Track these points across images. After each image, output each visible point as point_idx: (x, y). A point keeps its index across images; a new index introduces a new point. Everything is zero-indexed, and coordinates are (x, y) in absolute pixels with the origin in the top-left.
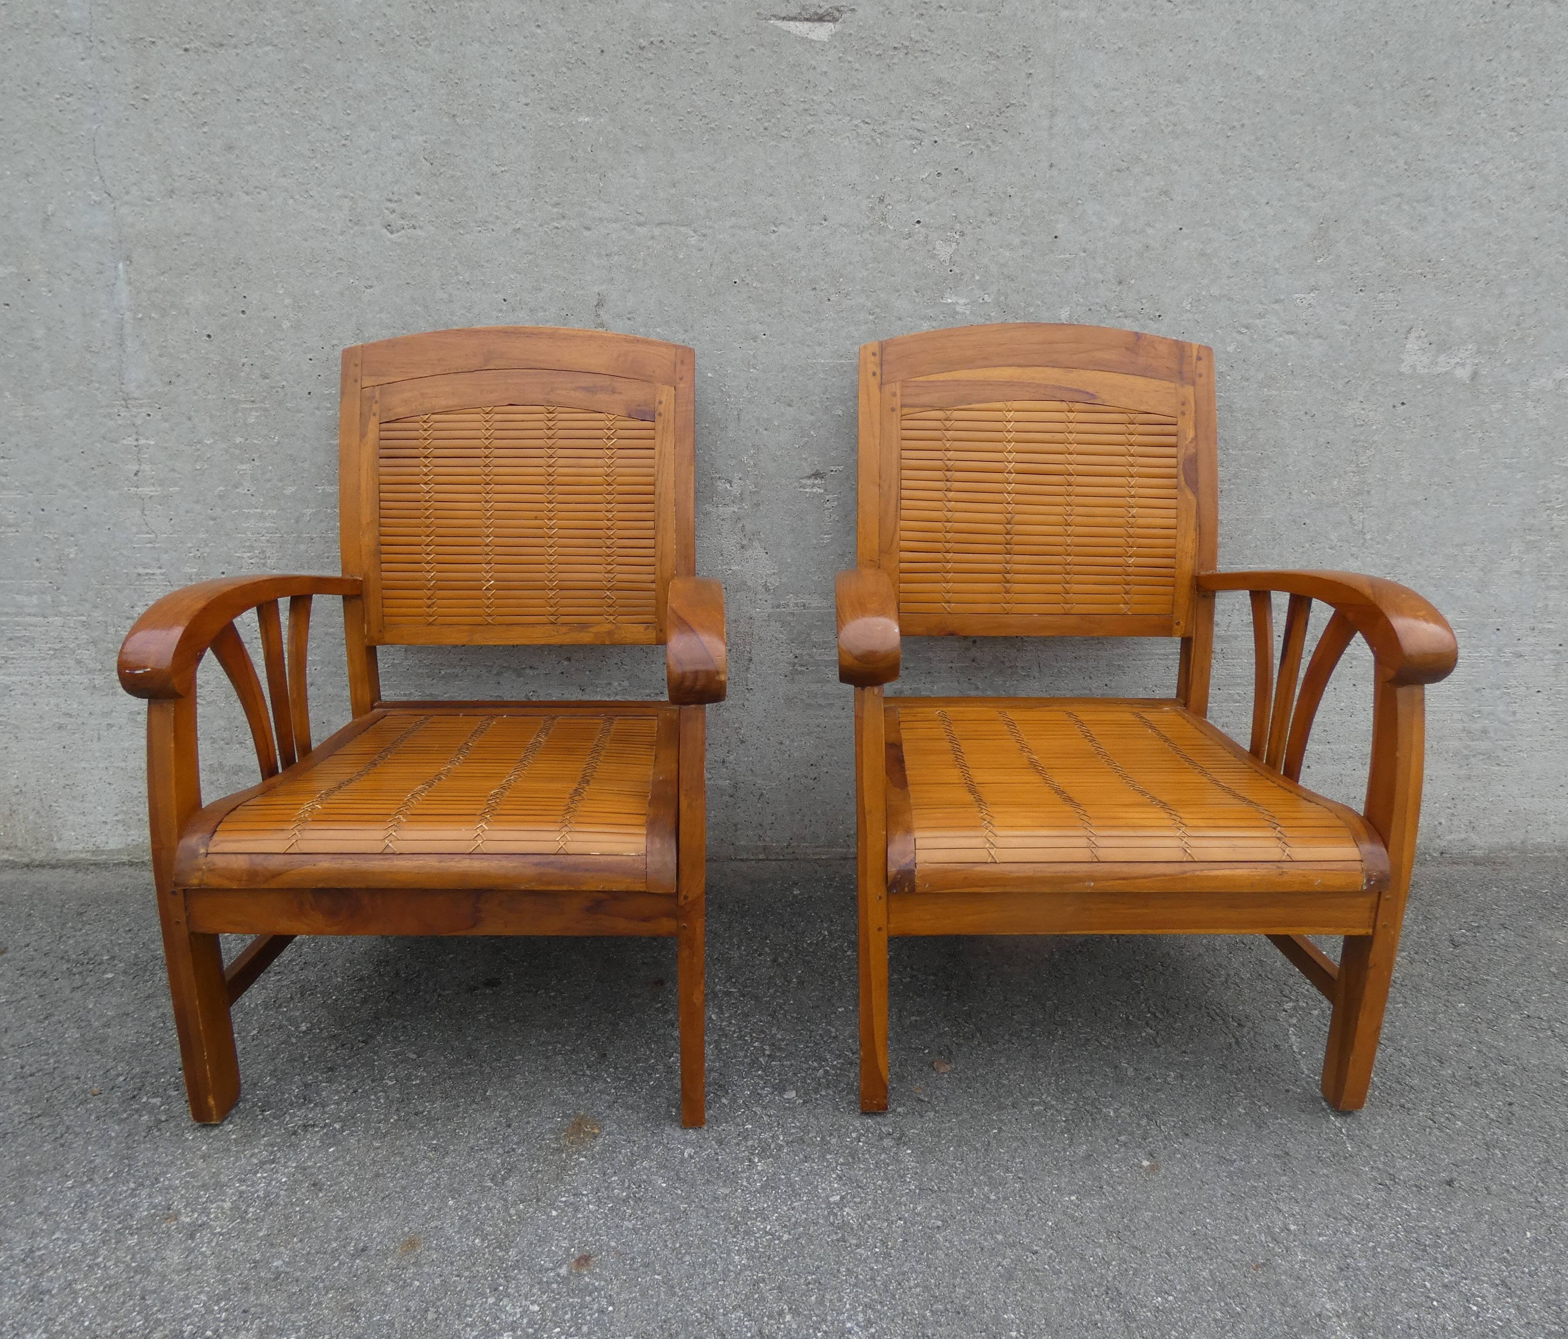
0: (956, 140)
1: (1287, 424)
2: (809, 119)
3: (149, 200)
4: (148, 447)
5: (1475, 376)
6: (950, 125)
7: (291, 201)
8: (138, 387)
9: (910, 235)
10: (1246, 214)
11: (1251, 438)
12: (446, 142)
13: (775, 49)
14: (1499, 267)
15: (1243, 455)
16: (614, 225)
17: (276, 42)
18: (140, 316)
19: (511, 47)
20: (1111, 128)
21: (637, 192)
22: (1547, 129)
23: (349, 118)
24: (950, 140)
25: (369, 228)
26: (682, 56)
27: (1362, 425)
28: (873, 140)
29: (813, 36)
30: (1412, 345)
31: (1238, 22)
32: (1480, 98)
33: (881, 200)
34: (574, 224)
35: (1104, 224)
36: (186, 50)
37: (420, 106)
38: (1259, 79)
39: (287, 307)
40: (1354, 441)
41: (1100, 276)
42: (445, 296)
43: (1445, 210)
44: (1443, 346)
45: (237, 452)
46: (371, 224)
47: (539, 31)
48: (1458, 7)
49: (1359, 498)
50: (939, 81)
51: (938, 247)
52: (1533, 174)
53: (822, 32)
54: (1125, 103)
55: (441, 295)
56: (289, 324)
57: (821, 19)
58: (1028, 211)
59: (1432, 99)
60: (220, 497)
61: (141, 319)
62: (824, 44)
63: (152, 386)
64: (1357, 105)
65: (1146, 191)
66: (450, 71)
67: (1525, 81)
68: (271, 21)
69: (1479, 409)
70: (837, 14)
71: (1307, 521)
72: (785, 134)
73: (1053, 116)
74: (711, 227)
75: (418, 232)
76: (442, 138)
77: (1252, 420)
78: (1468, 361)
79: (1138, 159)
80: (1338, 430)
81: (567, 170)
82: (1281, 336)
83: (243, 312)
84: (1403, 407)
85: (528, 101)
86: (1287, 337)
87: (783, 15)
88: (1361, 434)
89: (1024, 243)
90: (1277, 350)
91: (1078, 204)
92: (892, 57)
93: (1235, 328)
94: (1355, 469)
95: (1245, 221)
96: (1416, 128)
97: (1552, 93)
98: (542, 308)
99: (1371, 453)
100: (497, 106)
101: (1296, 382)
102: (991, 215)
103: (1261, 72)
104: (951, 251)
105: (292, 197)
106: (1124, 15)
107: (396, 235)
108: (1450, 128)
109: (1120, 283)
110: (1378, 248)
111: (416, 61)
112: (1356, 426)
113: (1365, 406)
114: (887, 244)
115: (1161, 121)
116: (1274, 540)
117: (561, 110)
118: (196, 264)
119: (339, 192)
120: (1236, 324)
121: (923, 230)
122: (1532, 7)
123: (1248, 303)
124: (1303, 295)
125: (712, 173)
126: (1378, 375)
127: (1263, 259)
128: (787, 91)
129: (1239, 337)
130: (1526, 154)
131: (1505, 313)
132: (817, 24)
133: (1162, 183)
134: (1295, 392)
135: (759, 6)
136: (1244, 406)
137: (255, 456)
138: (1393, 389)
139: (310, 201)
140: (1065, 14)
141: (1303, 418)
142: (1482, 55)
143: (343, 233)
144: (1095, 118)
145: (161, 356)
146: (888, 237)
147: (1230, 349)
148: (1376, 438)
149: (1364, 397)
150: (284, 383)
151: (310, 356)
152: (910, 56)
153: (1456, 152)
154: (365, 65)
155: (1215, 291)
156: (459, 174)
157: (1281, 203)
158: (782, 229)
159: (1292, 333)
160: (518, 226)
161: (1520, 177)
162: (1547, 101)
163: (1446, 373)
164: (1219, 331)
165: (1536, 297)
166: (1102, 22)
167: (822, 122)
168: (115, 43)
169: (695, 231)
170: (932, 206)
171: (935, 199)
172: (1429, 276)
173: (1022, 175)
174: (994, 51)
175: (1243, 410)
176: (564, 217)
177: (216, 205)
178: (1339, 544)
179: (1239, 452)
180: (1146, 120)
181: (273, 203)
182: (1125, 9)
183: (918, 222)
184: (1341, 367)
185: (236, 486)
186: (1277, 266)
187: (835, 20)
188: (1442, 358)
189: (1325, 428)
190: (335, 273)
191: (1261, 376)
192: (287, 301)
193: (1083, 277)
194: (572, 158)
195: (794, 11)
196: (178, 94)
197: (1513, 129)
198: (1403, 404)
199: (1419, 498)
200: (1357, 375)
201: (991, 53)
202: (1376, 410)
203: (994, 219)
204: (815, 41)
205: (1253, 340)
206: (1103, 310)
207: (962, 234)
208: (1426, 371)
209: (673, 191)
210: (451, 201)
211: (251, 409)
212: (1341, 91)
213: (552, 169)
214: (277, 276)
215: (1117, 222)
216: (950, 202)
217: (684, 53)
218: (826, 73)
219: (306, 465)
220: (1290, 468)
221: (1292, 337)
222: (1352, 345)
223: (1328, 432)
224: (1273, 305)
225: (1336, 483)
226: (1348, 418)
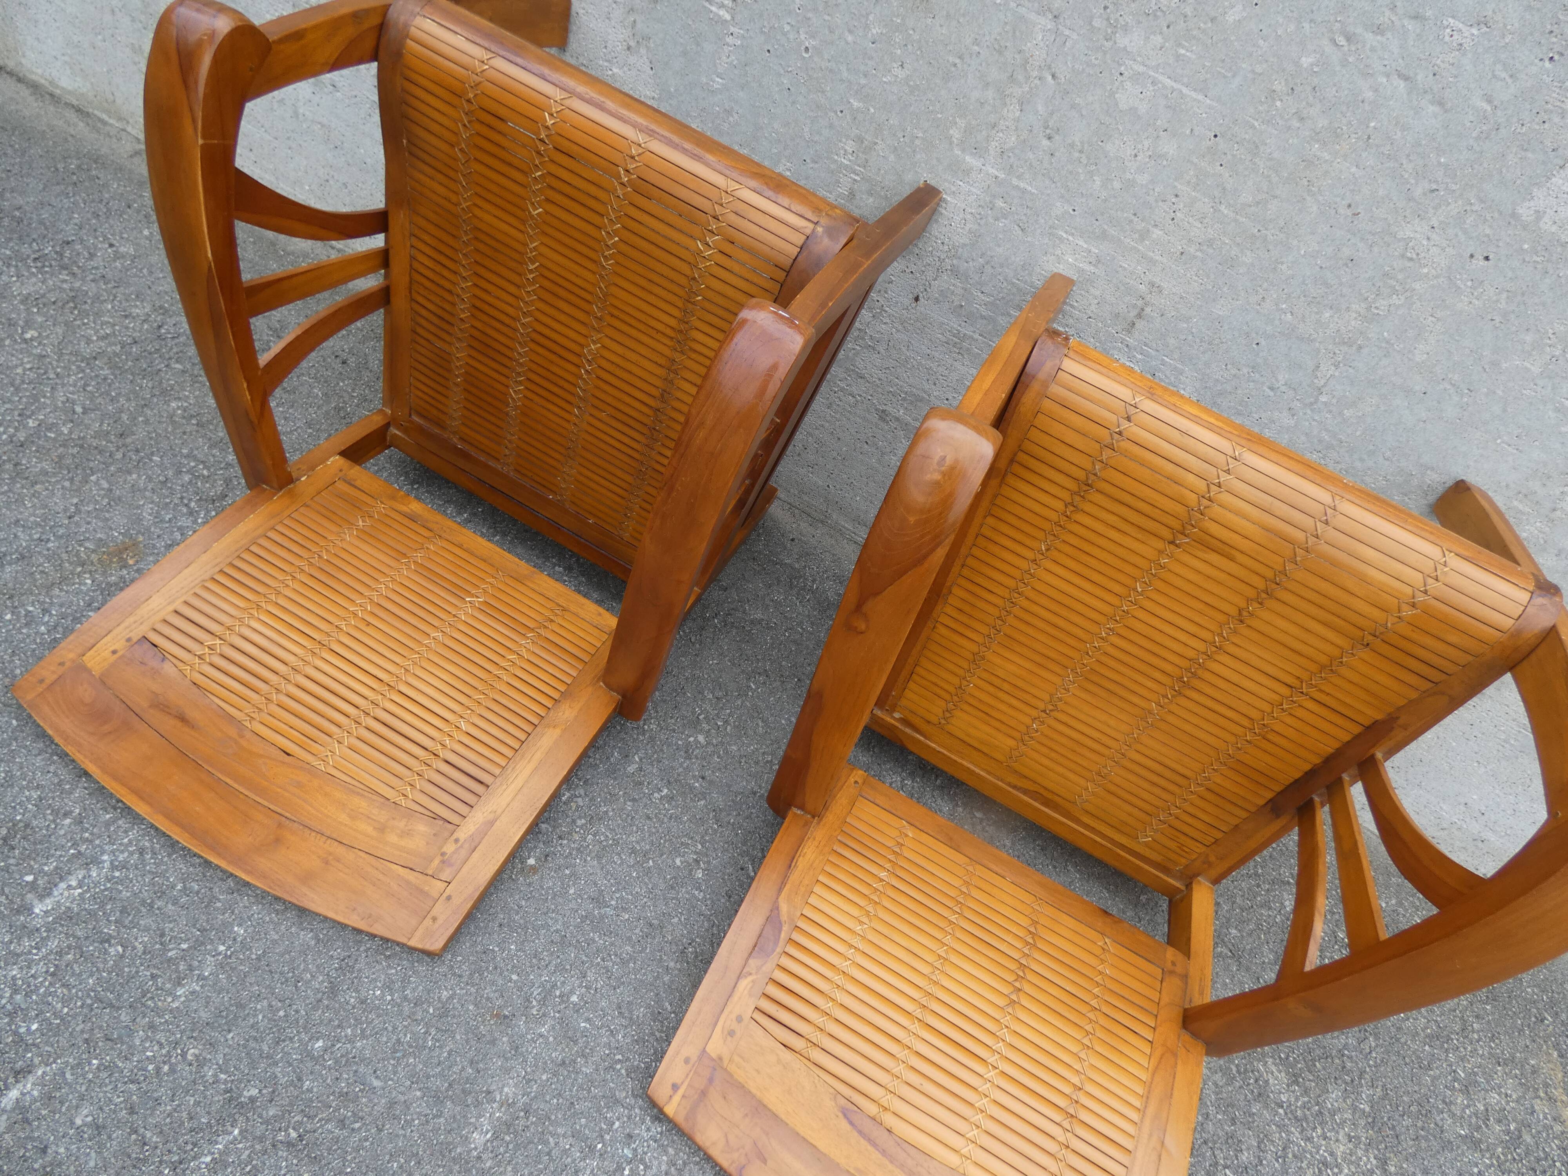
1: (1315, 208)
11: (1258, 203)
15: (1236, 221)
27: (1412, 259)
40: (1386, 275)
49: (1344, 348)
71: (1263, 343)
77: (1275, 179)
80: (1376, 249)
82: (1388, 76)
84: (1482, 263)
86: (1397, 81)
88: (1401, 270)
90: (1369, 95)
94: (1363, 312)
99: (1397, 302)
101: (1364, 155)
112: (1403, 256)
113: (1434, 236)
116: (1210, 343)
124: (1461, 26)
126: (1482, 201)
129: (1329, 49)
134: (1354, 169)
136: (1276, 155)
138: (1488, 231)
141: (1341, 211)
147: (1306, 61)
148: (1417, 286)
149: (1441, 223)
159: (1406, 79)
164: (1307, 26)
175: (1271, 159)
178: (1283, 389)
179: (1232, 215)
184: (1439, 163)
189: (1362, 239)
191: (1322, 122)
198: (1487, 258)
199: (1417, 388)
200: (1454, 187)
202: (1443, 249)
205: (1344, 63)
208: (1554, 229)
220: (1284, 267)
221: (1402, 84)
222: (1478, 138)
223: (1361, 245)
224: (1406, 22)
225: (1327, 315)
226: (1399, 240)
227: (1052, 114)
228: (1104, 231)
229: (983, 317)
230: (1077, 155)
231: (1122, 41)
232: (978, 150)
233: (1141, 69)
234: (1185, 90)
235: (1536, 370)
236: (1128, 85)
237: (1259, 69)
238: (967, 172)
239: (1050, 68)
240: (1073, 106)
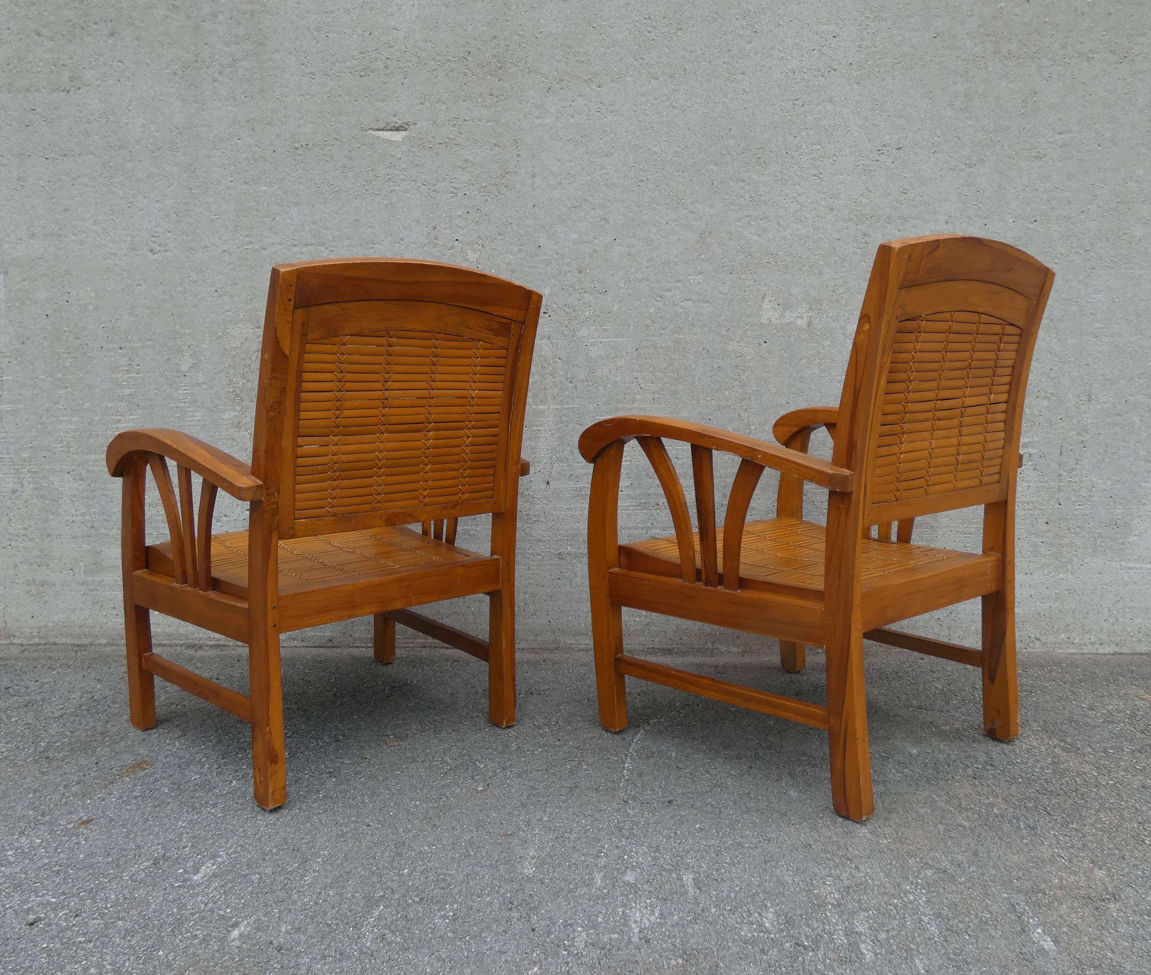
0: (477, 193)
1: (692, 356)
2: (391, 184)
3: (20, 240)
4: (8, 381)
5: (810, 324)
6: (473, 185)
7: (98, 238)
8: (5, 346)
9: (452, 247)
10: (654, 230)
11: (670, 365)
12: (186, 204)
13: (372, 146)
14: (817, 257)
16: (280, 247)
17: (95, 152)
18: (9, 305)
19: (224, 151)
20: (569, 183)
21: (293, 228)
22: (837, 174)
23: (133, 192)
24: (474, 193)
25: (141, 252)
26: (319, 152)
27: (740, 356)
28: (429, 194)
29: (393, 139)
30: (766, 305)
31: (640, 121)
32: (792, 158)
33: (434, 228)
34: (256, 246)
35: (568, 238)
36: (47, 159)
37: (172, 184)
38: (655, 153)
39: (92, 297)
40: (736, 366)
41: (568, 269)
42: (182, 290)
43: (778, 224)
44: (786, 306)
45: (58, 383)
46: (142, 250)
47: (239, 142)
48: (772, 107)
49: (744, 402)
50: (466, 161)
51: (469, 254)
52: (831, 201)
53: (398, 136)
54: (576, 169)
55: (180, 289)
56: (92, 308)
57: (397, 129)
58: (522, 232)
59: (762, 160)
60: (47, 410)
61: (10, 306)
62: (399, 142)
63: (13, 345)
64: (716, 165)
65: (592, 218)
66: (190, 165)
67: (819, 147)
68: (94, 142)
69: (816, 345)
70: (407, 126)
71: (711, 418)
72: (378, 193)
73: (533, 177)
74: (336, 246)
75: (169, 253)
76: (184, 201)
77: (670, 354)
78: (804, 315)
79: (586, 201)
80: (725, 359)
81: (253, 216)
82: (683, 302)
83: (67, 301)
84: (765, 344)
85: (232, 179)
86: (687, 302)
87: (376, 128)
88: (740, 362)
89: (520, 250)
90: (681, 310)
91: (551, 227)
92: (439, 148)
93: (653, 297)
94: (739, 384)
95: (654, 234)
96: (755, 176)
97: (836, 154)
98: (237, 295)
99: (748, 374)
100: (215, 183)
101: (695, 330)
102: (500, 235)
103: (656, 149)
104: (476, 256)
105: (99, 236)
106: (572, 120)
107: (155, 256)
108: (775, 176)
109: (580, 272)
110: (739, 248)
111: (171, 160)
112: (736, 357)
113: (741, 344)
114: (439, 253)
115: (598, 178)
117: (251, 184)
118: (43, 275)
119: (125, 232)
120: (654, 295)
121: (460, 245)
122: (817, 105)
123: (660, 282)
124: (694, 277)
125: (336, 216)
126: (747, 325)
127: (667, 256)
128: (378, 169)
129: (657, 303)
130: (825, 190)
131: (825, 285)
132: (395, 132)
133: (601, 213)
134: (695, 336)
135: (362, 124)
136: (663, 345)
137: (68, 385)
138: (758, 333)
139: (109, 238)
140: (537, 121)
141: (702, 352)
142: (790, 134)
143: (126, 255)
144: (559, 178)
145: (19, 327)
146: (439, 249)
147: (652, 310)
148: (750, 364)
149: (740, 338)
150: (88, 342)
151: (103, 326)
152: (448, 147)
153: (781, 190)
154: (143, 163)
155: (639, 276)
156: (192, 220)
157: (675, 223)
158: (377, 246)
159: (690, 300)
160: (225, 249)
161: (823, 203)
162: (835, 159)
163: (791, 322)
165: (844, 274)
166: (559, 124)
167: (399, 185)
168: (9, 156)
169: (326, 248)
170: (465, 230)
171: (466, 227)
172: (772, 264)
173: (517, 211)
174: (497, 143)
175: (663, 347)
176: (251, 243)
177: (57, 242)
179: (663, 375)
180: (589, 178)
181: (88, 239)
182: (573, 117)
183: (457, 240)
184: (723, 320)
185: (56, 404)
186: (676, 260)
187: (405, 130)
188: (787, 313)
189: (717, 358)
190: (120, 278)
191: (672, 327)
192: (93, 295)
193: (557, 270)
194: (256, 210)
195: (382, 125)
196: (41, 182)
197: (815, 175)
198: (765, 342)
199: (783, 402)
200: (734, 325)
201: (495, 144)
202: (748, 347)
203: (502, 237)
204: (394, 141)
205: (665, 305)
206: (571, 289)
207: (483, 246)
208: (778, 321)
209: (313, 226)
210: (187, 235)
211: (68, 357)
212: (706, 157)
213: (245, 216)
214: (88, 280)
215: (576, 237)
216: (475, 228)
217: (320, 150)
218: (400, 158)
219: (97, 390)
220: (697, 383)
221: (690, 302)
222: (728, 306)
223: (718, 360)
224: (676, 284)
225: (727, 393)
226: (731, 352)
227: (567, 373)
228: (616, 407)
229: (584, 474)
230: (586, 383)
231: (580, 334)
232: (542, 402)
233: (593, 340)
234: (614, 340)
235: (818, 372)
236: (591, 348)
237: (636, 320)
238: (543, 412)
239: (556, 356)
240: (574, 366)
